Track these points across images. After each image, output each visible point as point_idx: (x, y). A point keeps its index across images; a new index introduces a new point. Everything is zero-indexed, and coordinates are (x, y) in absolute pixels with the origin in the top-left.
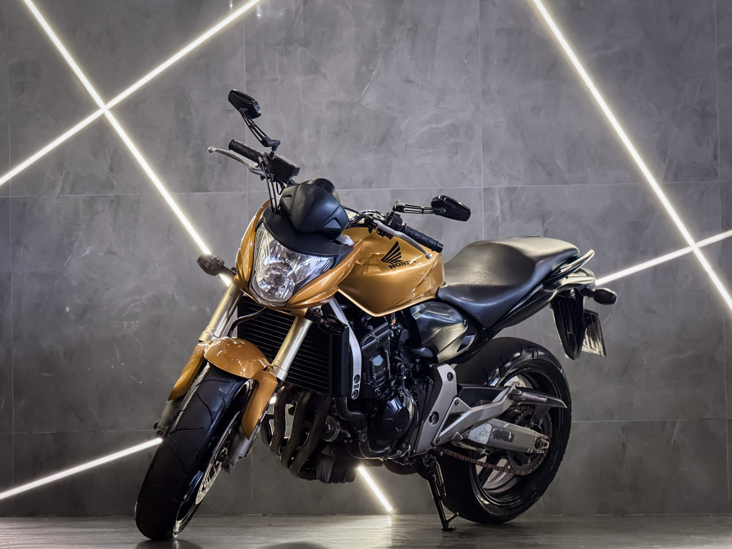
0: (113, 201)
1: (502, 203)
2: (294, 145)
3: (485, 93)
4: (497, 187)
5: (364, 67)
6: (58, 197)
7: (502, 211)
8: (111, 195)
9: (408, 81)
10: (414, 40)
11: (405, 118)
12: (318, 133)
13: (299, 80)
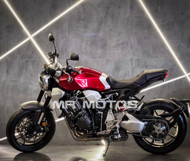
0: (32, 62)
1: (135, 63)
2: (80, 47)
3: (131, 34)
4: (134, 59)
5: (99, 26)
6: (18, 60)
7: (135, 65)
8: (32, 60)
9: (111, 30)
10: (112, 19)
11: (110, 40)
12: (87, 44)
13: (82, 30)
